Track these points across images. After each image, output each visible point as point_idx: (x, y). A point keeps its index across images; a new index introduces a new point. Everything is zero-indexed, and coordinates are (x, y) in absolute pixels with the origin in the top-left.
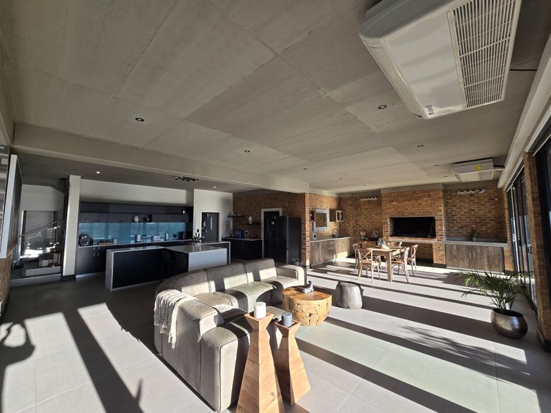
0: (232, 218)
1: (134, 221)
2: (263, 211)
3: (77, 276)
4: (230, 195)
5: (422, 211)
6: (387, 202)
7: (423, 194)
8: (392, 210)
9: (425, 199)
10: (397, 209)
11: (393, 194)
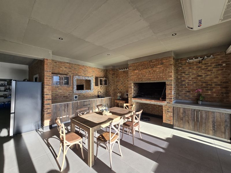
5: (156, 77)
6: (132, 70)
7: (158, 62)
8: (135, 77)
9: (159, 66)
10: (138, 76)
11: (136, 64)
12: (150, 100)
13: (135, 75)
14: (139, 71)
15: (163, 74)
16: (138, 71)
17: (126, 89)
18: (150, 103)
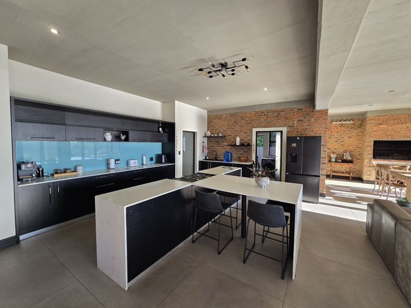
0: (206, 139)
1: (105, 140)
2: (255, 130)
3: (21, 237)
4: (205, 112)
11: (382, 117)
13: (380, 131)
14: (388, 126)
17: (345, 148)
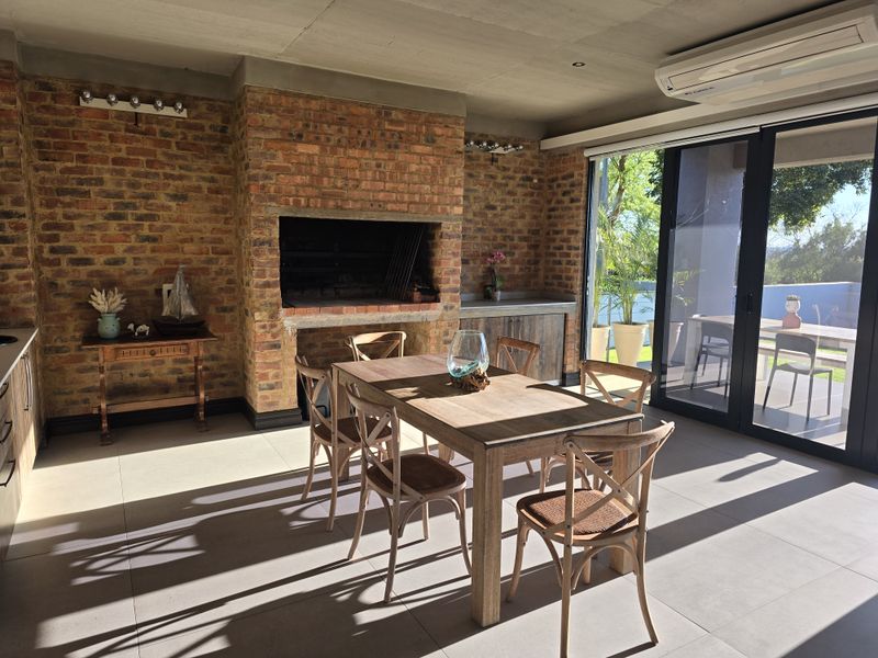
5: (406, 198)
6: (275, 135)
7: (414, 128)
8: (298, 179)
9: (418, 149)
10: (319, 177)
11: (302, 103)
12: (382, 307)
13: (300, 173)
14: (323, 149)
15: (432, 185)
16: (315, 149)
18: (383, 319)
